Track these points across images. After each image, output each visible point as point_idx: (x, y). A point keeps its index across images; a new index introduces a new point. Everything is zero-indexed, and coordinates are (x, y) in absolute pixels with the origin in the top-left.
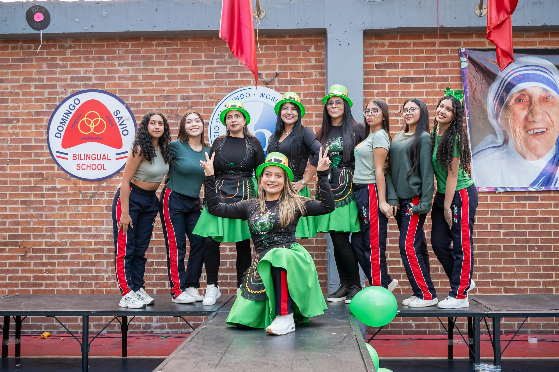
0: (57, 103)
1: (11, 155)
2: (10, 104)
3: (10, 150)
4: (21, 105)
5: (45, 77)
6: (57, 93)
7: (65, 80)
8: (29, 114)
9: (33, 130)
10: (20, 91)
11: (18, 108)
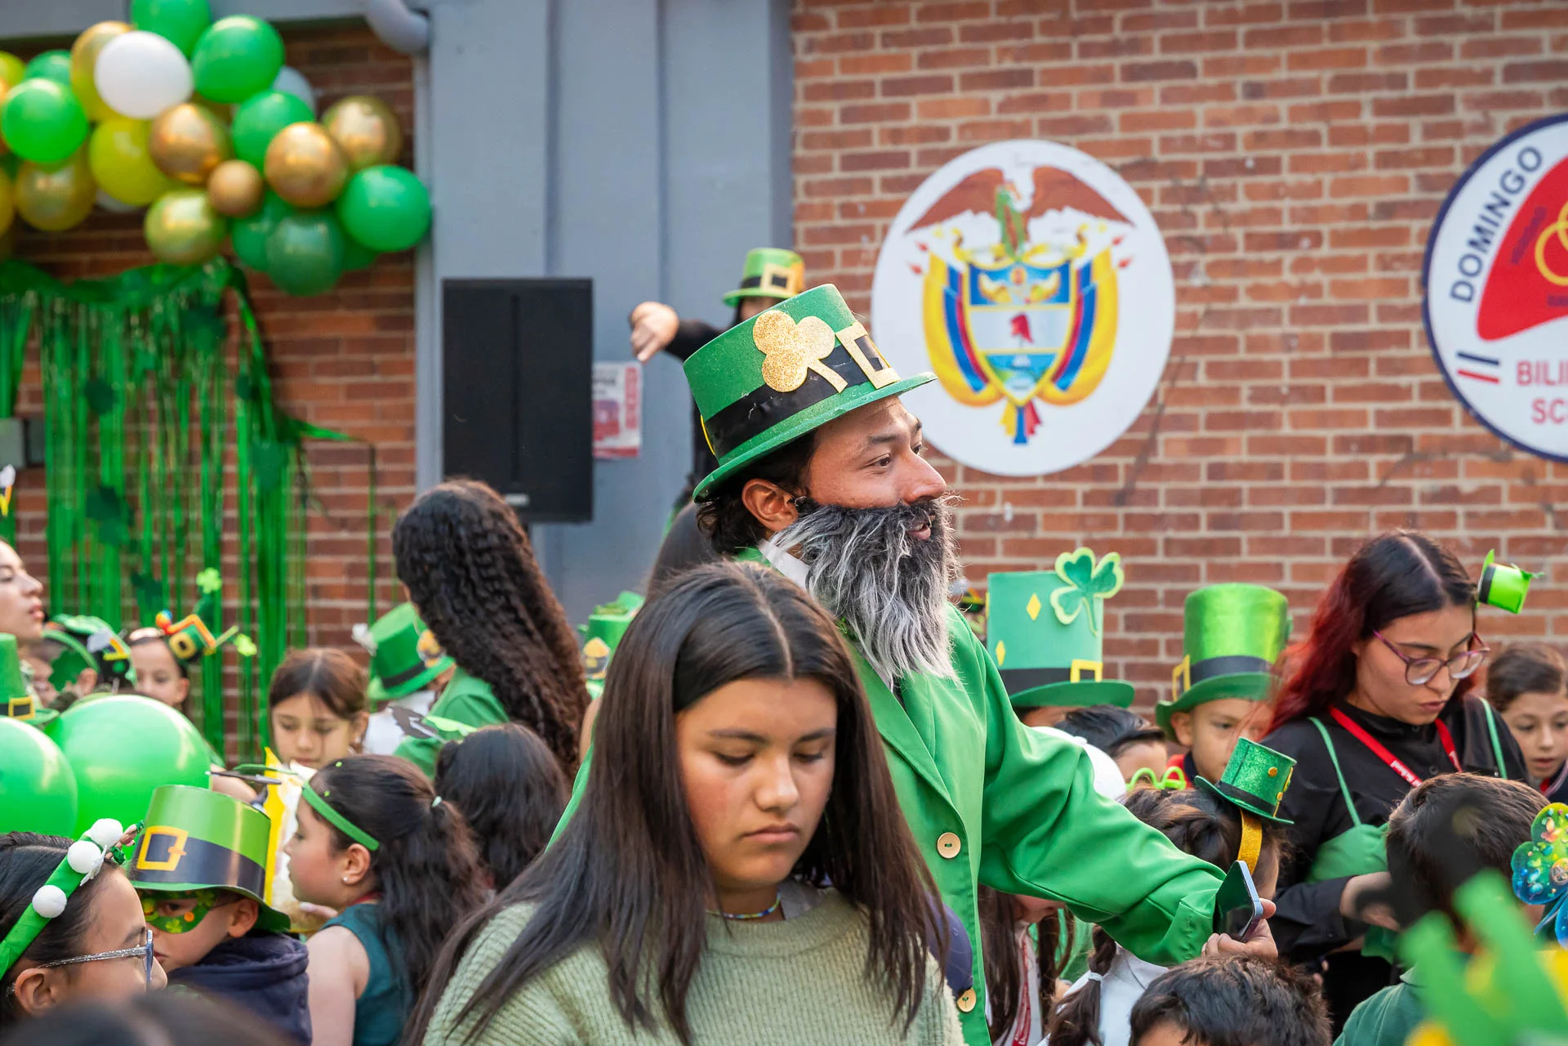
0: (1458, 168)
1: (1297, 368)
2: (1288, 177)
3: (1289, 349)
4: (1327, 178)
5: (1410, 69)
6: (1456, 130)
7: (1486, 77)
8: (1357, 212)
9: (1373, 273)
10: (1322, 128)
11: (1315, 190)
